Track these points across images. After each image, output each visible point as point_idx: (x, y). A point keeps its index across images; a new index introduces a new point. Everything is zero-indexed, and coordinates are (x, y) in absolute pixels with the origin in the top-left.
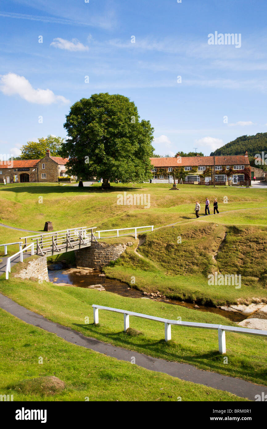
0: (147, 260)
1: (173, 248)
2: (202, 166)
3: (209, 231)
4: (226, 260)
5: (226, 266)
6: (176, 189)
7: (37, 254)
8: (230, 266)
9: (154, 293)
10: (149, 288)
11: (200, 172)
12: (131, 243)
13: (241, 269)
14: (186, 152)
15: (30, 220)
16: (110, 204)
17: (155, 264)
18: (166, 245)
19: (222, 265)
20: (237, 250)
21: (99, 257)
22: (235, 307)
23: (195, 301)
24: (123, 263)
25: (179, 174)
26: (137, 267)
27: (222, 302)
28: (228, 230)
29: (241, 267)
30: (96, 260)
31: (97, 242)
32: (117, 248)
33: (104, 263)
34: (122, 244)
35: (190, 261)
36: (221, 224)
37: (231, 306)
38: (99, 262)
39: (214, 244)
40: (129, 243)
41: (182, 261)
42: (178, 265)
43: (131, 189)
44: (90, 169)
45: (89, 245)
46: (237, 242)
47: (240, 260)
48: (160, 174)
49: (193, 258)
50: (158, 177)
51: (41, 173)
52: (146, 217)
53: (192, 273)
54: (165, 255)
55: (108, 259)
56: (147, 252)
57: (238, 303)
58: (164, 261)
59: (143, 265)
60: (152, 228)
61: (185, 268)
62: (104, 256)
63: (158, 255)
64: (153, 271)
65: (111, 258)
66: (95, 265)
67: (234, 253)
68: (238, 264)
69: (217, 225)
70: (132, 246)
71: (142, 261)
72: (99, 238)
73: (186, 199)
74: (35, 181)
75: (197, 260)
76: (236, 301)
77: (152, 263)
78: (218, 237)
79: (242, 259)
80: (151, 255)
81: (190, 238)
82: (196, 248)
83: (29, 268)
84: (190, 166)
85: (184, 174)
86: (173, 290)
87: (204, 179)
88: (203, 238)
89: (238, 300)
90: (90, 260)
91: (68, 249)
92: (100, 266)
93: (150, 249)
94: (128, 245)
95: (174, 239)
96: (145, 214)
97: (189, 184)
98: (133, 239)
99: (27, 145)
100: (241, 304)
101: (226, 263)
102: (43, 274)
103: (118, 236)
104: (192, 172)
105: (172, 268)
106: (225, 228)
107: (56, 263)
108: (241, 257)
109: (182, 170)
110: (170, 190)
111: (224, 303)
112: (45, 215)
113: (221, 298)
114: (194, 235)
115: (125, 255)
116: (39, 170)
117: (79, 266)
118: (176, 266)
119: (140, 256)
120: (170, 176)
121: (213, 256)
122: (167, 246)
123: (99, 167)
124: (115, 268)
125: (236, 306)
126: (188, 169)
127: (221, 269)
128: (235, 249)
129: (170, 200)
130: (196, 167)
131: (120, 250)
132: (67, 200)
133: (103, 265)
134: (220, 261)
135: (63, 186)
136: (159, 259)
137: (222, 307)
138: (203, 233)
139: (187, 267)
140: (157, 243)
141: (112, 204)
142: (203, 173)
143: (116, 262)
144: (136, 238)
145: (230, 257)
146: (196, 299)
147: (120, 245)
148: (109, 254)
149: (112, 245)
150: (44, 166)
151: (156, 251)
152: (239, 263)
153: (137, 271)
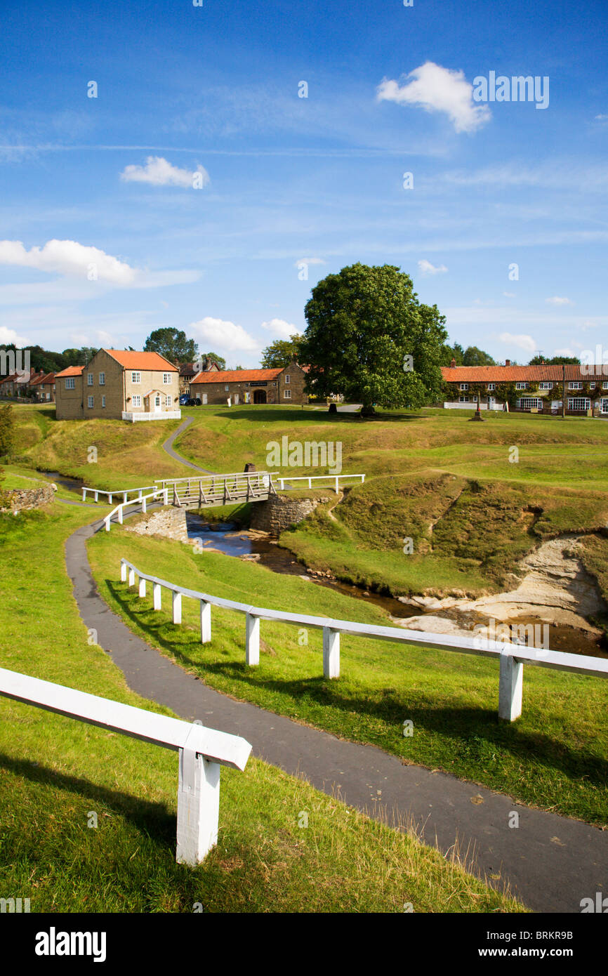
0: (341, 525)
1: (380, 509)
2: (547, 381)
3: (438, 487)
4: (445, 532)
5: (443, 541)
6: (479, 420)
7: (173, 504)
8: (449, 541)
9: (322, 570)
10: (319, 564)
11: (543, 392)
12: (327, 499)
13: (462, 546)
14: (549, 356)
15: (232, 461)
16: (353, 441)
17: (348, 531)
18: (371, 504)
19: (439, 540)
20: (465, 518)
21: (278, 516)
22: (419, 599)
23: (369, 586)
24: (308, 527)
25: (506, 395)
26: (324, 533)
27: (402, 590)
28: (468, 486)
29: (464, 544)
30: (274, 521)
31: (275, 495)
32: (303, 505)
33: (283, 526)
34: (311, 500)
35: (396, 531)
36: (460, 477)
37: (414, 597)
38: (278, 524)
39: (440, 506)
40: (322, 498)
41: (386, 530)
42: (379, 535)
43: (408, 417)
44: (336, 383)
45: (265, 498)
46: (469, 505)
47: (466, 533)
48: (473, 395)
49: (402, 527)
50: (471, 398)
51: (283, 390)
52: (374, 461)
53: (393, 549)
54: (366, 519)
55: (290, 521)
56: (344, 513)
57: (425, 594)
58: (363, 529)
59: (331, 532)
60: (363, 479)
61: (388, 541)
62: (284, 515)
63: (358, 519)
64: (343, 542)
65: (293, 518)
66: (271, 527)
67: (460, 521)
68: (461, 539)
69: (454, 478)
70: (327, 503)
71: (332, 526)
72: (283, 488)
73: (480, 438)
74: (274, 403)
75: (406, 529)
76: (422, 591)
77: (346, 530)
78: (447, 497)
79: (468, 532)
80: (349, 518)
81: (409, 495)
82: (412, 511)
83: (152, 521)
84: (526, 382)
85: (514, 394)
86: (348, 569)
87: (550, 405)
88: (426, 497)
89: (428, 589)
90: (265, 520)
91: (227, 501)
92: (278, 530)
93: (348, 510)
94: (320, 502)
95: (385, 496)
96: (373, 458)
97: (523, 412)
98: (332, 492)
99: (273, 345)
100: (431, 595)
101: (444, 536)
102: (178, 531)
103: (310, 488)
104: (528, 392)
105: (371, 539)
106: (466, 483)
107: (227, 521)
108: (467, 529)
109: (512, 387)
110: (470, 420)
111: (404, 593)
112: (256, 453)
113: (403, 586)
114: (415, 491)
115: (313, 516)
116: (281, 386)
117: (253, 528)
118: (376, 536)
119: (333, 518)
120: (491, 398)
121: (432, 525)
122: (373, 506)
123: (349, 382)
124: (295, 534)
125: (421, 598)
126: (523, 387)
127: (435, 546)
128: (464, 515)
129: (454, 437)
130: (537, 382)
131: (307, 508)
132: (294, 432)
133: (282, 528)
134: (436, 533)
135: (314, 410)
136: (358, 524)
137: (401, 599)
138: (428, 489)
139: (390, 539)
140: (360, 501)
141: (356, 440)
142: (548, 394)
143: (299, 525)
144: (337, 492)
145: (451, 528)
146: (370, 584)
147: (308, 501)
148: (291, 513)
149: (296, 500)
150: (288, 379)
151: (357, 513)
152: (461, 537)
153: (322, 539)
